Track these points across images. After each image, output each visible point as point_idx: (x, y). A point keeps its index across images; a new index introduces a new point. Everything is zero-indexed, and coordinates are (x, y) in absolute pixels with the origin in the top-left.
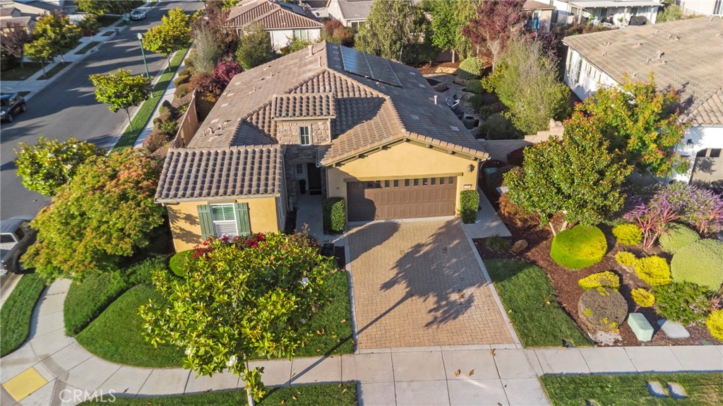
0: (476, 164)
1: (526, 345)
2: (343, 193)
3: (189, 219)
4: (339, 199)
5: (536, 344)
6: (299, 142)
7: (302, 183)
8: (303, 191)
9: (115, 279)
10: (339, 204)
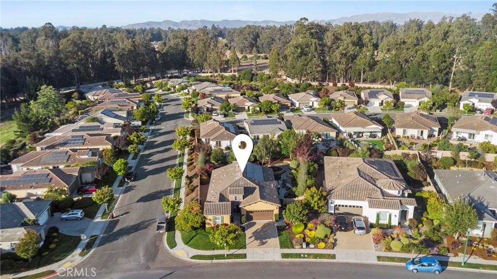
0: (278, 207)
1: (281, 248)
2: (245, 213)
3: (210, 220)
4: (244, 215)
5: (283, 248)
6: (234, 200)
7: (235, 209)
8: (235, 212)
9: (194, 233)
10: (244, 216)
